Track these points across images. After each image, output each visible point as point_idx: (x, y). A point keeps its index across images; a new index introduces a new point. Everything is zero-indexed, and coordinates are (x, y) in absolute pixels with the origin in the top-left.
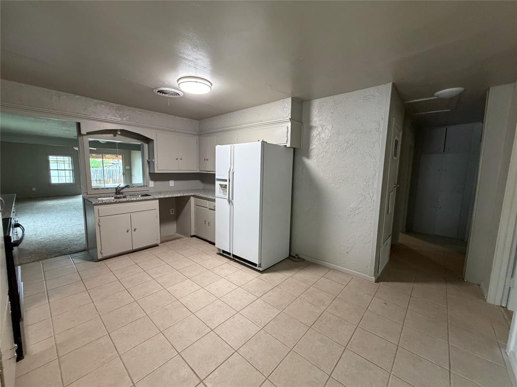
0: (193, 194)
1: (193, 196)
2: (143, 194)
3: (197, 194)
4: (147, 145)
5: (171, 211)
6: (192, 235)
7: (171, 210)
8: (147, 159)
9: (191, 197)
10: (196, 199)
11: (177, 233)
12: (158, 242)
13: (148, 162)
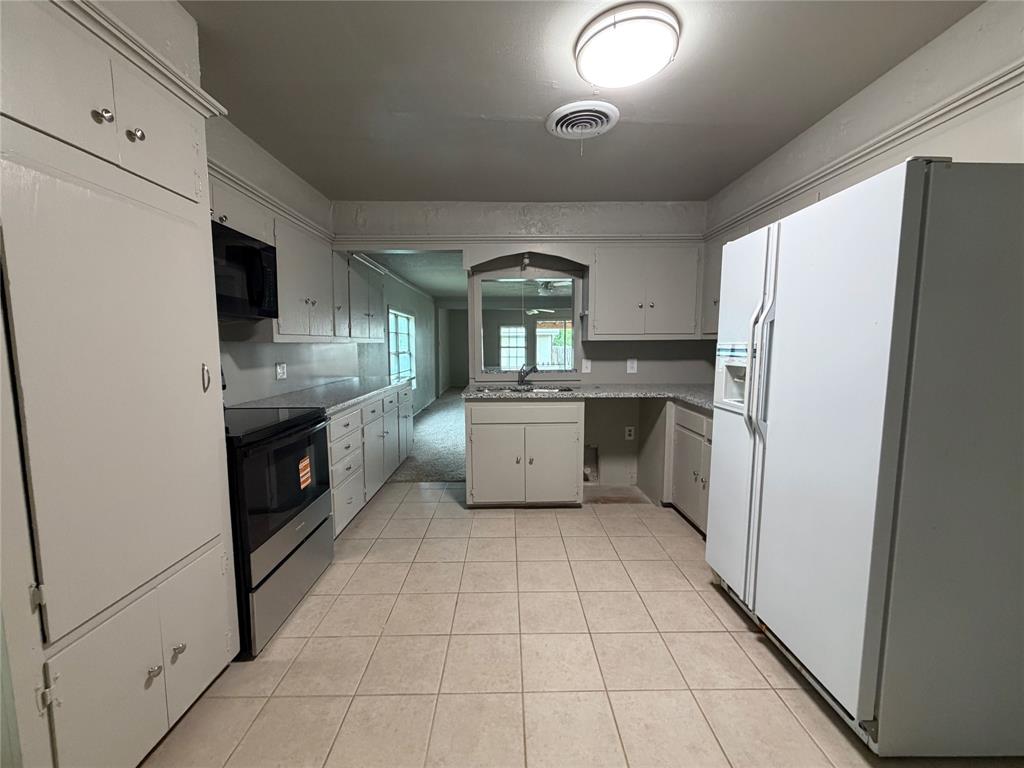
0: (671, 395)
1: (675, 400)
2: (565, 386)
3: (681, 396)
4: (581, 281)
5: (627, 433)
6: (665, 501)
7: (627, 429)
8: (581, 311)
9: (668, 403)
10: (680, 408)
11: (637, 485)
12: (580, 501)
13: (582, 318)
